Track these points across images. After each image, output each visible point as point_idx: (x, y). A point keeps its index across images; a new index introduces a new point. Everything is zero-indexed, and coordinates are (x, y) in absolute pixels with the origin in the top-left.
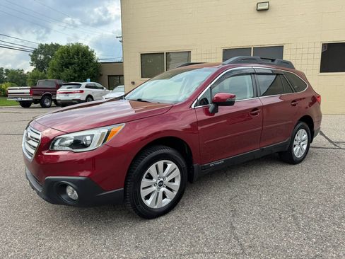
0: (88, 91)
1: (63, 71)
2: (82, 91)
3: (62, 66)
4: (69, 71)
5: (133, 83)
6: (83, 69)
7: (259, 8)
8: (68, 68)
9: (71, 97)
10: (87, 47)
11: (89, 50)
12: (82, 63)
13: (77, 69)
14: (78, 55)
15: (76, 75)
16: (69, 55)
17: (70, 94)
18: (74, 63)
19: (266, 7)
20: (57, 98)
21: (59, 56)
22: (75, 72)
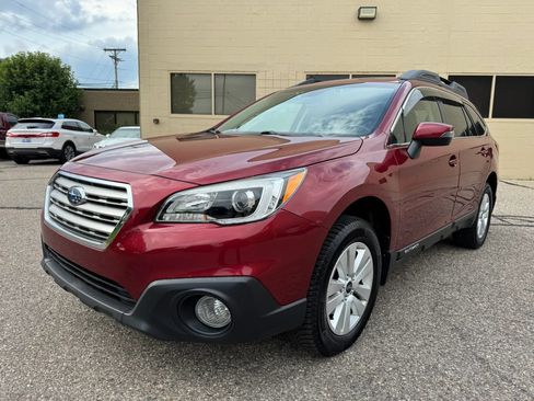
0: (67, 135)
1: (11, 99)
2: (56, 134)
3: (10, 90)
4: (24, 100)
5: (157, 121)
6: (50, 97)
7: (362, 15)
8: (22, 94)
9: (34, 144)
10: (58, 61)
11: (62, 66)
12: (48, 88)
13: (40, 96)
14: (41, 74)
15: (38, 107)
16: (24, 72)
17: (33, 139)
18: (33, 87)
19: (372, 15)
20: (8, 145)
21: (5, 72)
22: (35, 101)
